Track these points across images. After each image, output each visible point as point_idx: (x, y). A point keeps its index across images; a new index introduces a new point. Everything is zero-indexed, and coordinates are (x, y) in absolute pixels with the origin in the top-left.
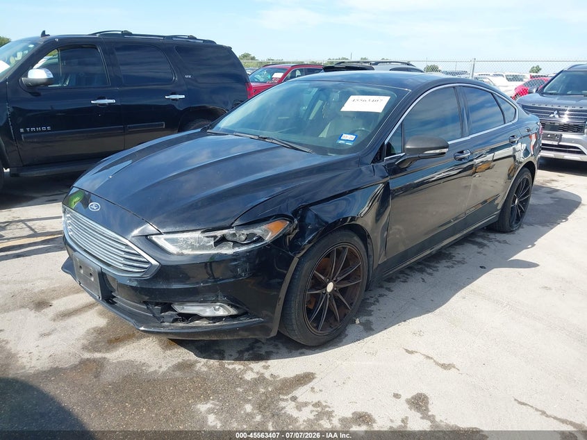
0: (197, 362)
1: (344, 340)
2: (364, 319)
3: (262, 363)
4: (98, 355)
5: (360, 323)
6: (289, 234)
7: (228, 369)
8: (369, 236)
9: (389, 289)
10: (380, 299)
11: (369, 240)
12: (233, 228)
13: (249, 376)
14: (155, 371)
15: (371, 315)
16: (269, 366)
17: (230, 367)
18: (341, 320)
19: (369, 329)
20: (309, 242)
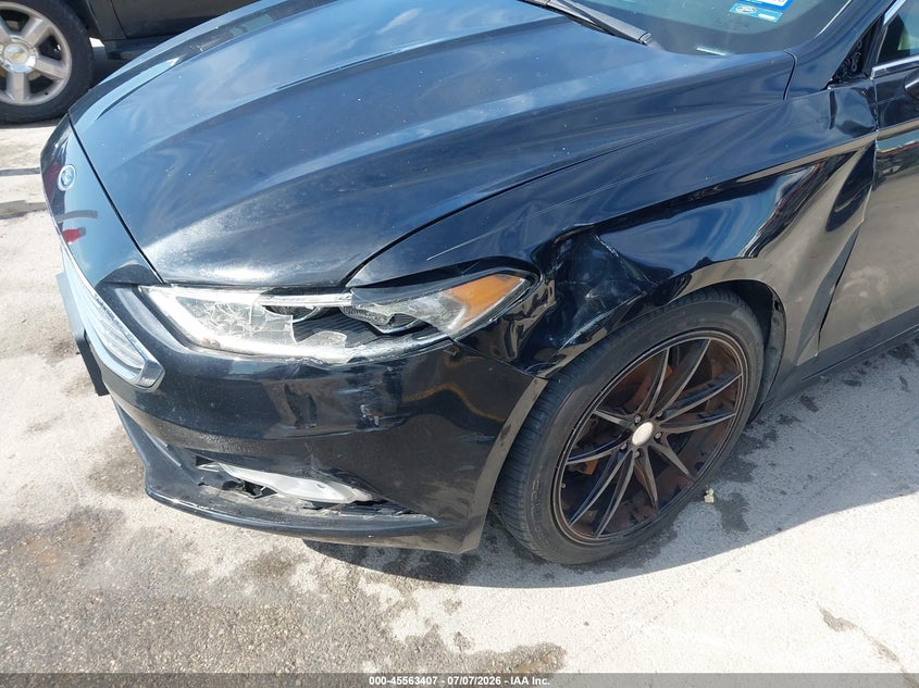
0: (301, 559)
1: (664, 551)
2: (729, 488)
3: (445, 591)
4: (110, 502)
5: (718, 503)
6: (521, 315)
7: (362, 594)
8: (778, 304)
9: (809, 404)
10: (782, 431)
11: (776, 314)
12: (349, 291)
13: (405, 628)
14: (205, 574)
15: (748, 479)
16: (459, 603)
17: (370, 589)
18: (662, 503)
19: (737, 526)
20: (582, 339)
